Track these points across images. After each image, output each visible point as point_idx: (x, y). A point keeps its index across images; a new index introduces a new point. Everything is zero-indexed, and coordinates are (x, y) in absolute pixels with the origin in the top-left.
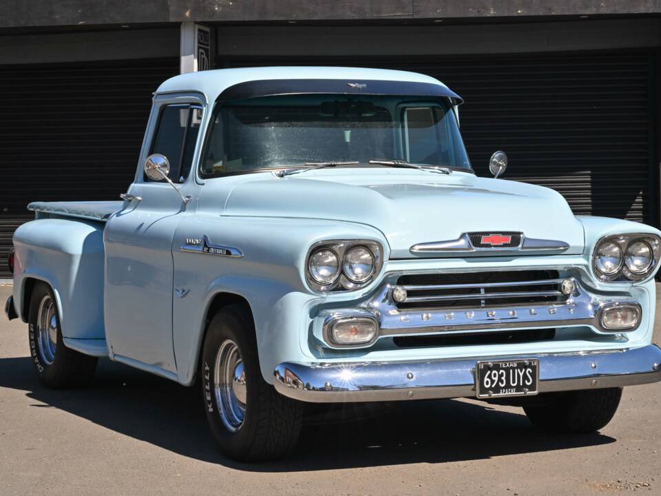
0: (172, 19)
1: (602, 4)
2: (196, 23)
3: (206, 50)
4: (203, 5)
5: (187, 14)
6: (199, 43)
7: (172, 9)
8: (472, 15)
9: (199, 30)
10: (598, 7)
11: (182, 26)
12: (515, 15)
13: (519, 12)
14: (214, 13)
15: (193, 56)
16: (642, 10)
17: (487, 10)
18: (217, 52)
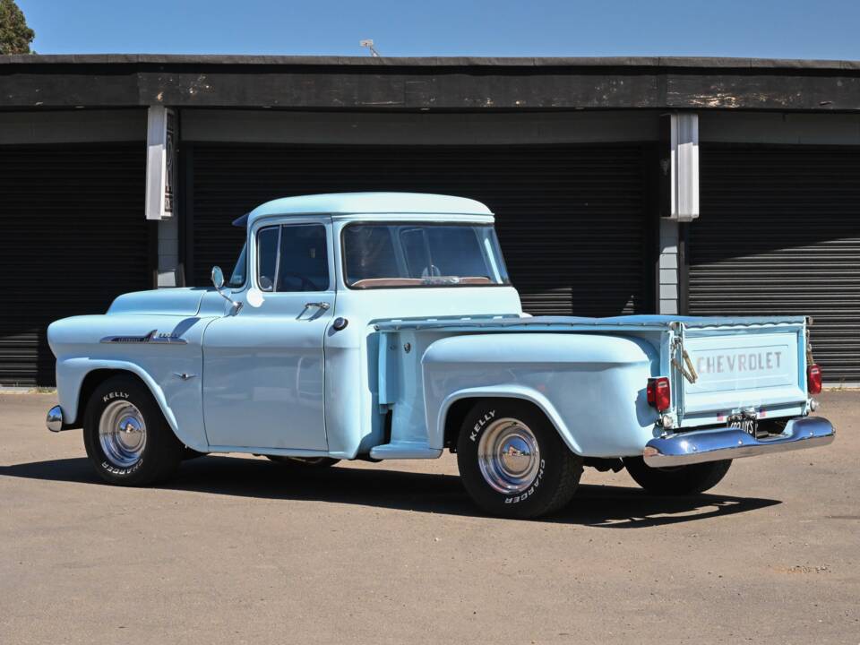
0: (142, 103)
1: (604, 97)
2: (165, 107)
3: (172, 137)
4: (177, 87)
5: (159, 97)
6: (168, 128)
7: (143, 91)
8: (468, 105)
9: (169, 115)
10: (600, 100)
11: (149, 109)
12: (513, 106)
13: (518, 103)
14: (189, 95)
15: (161, 145)
16: (645, 103)
17: (484, 100)
18: (179, 137)
